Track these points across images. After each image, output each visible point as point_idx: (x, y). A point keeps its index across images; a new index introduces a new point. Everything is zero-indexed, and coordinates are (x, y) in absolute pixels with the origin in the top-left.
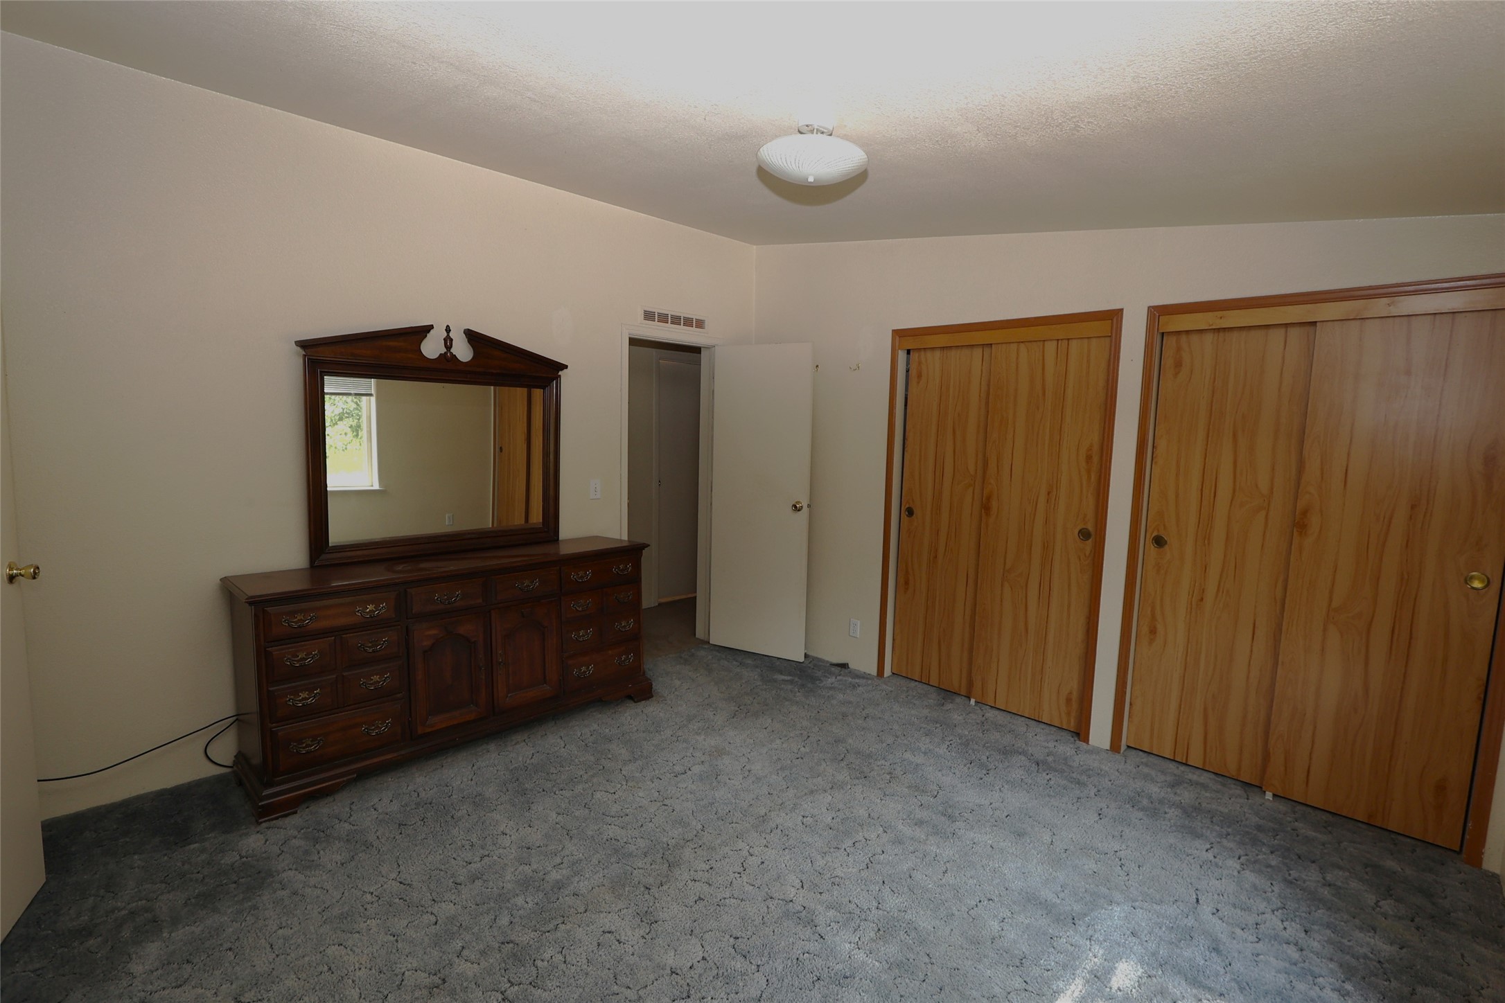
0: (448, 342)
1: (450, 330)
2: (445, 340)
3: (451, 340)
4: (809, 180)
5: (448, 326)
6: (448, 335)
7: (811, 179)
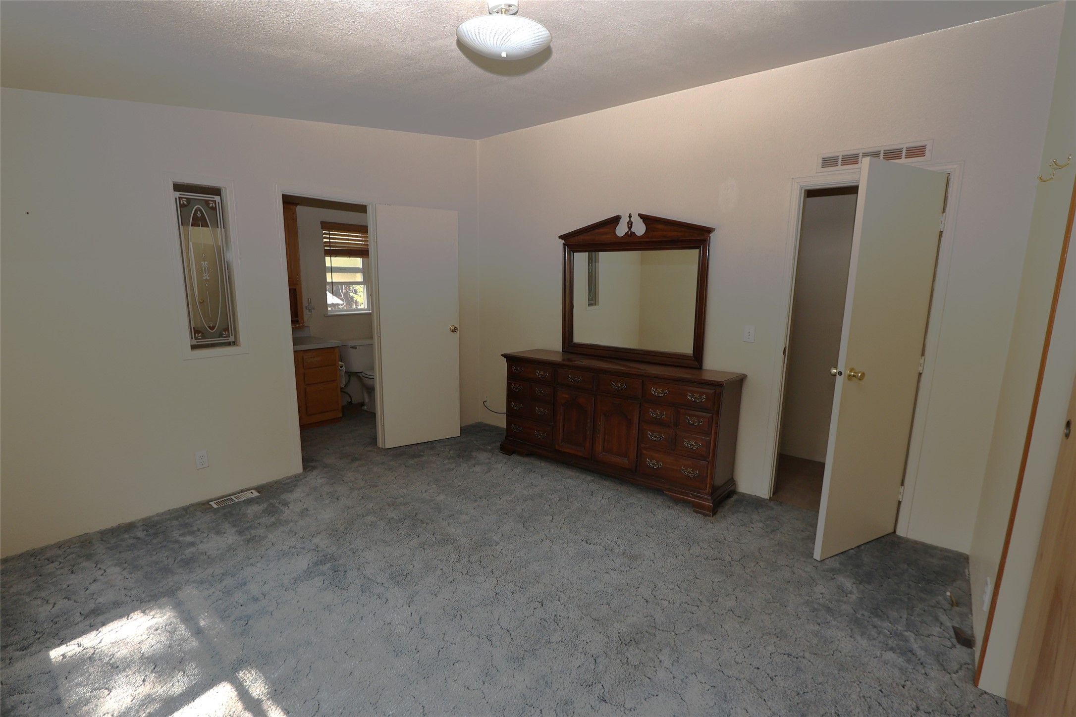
0: (630, 224)
1: (631, 217)
2: (628, 223)
3: (632, 223)
4: (503, 56)
5: (630, 214)
6: (630, 220)
7: (504, 55)
